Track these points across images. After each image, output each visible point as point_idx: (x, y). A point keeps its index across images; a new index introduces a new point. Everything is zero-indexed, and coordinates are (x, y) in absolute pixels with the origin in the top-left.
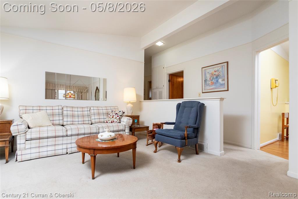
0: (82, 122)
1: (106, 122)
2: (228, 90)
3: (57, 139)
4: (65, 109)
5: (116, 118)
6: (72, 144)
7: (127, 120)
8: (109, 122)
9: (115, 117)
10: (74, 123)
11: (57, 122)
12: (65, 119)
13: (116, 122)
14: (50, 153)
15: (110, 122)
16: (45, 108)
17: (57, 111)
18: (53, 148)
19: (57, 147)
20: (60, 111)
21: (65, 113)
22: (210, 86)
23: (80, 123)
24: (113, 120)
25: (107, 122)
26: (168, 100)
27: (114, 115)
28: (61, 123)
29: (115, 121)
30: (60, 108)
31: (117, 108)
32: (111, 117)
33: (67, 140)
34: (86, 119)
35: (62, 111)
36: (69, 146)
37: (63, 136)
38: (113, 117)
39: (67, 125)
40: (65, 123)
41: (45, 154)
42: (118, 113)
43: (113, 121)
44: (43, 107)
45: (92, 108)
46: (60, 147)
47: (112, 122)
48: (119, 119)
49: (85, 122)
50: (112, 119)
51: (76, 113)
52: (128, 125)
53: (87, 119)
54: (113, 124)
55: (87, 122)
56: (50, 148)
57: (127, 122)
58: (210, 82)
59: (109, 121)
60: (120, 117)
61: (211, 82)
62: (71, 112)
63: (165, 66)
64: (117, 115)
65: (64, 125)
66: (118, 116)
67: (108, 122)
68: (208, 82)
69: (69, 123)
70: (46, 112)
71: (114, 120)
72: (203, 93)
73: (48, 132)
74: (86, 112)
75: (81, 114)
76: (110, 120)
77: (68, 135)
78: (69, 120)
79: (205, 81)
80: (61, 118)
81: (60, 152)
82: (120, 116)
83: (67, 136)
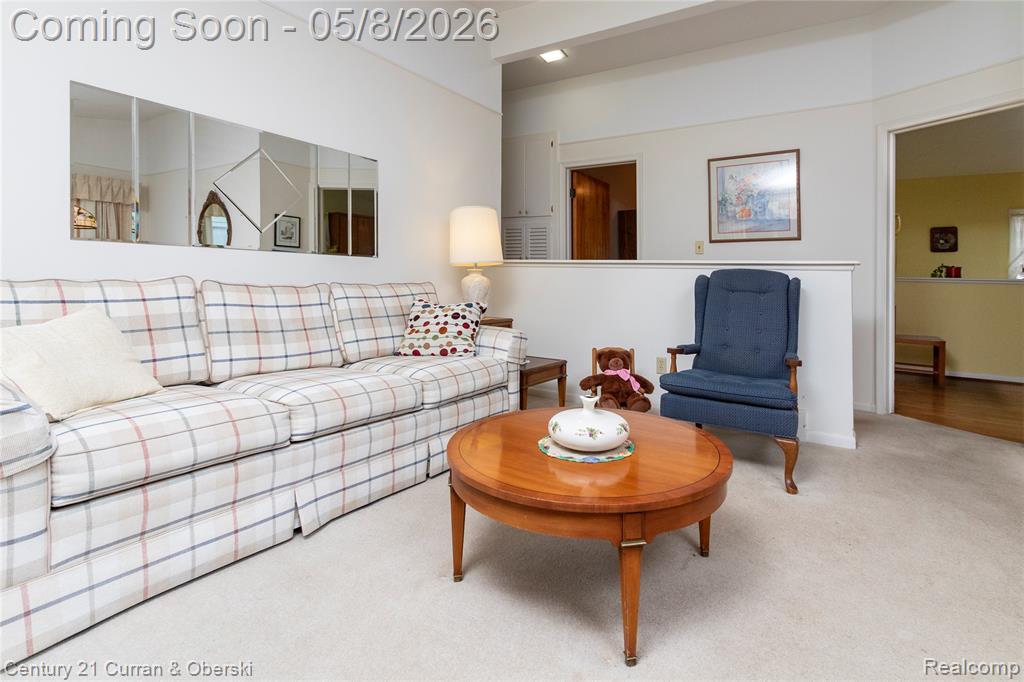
0: (305, 361)
1: (410, 352)
2: (799, 238)
3: (243, 465)
4: (212, 296)
5: (460, 333)
6: (319, 481)
7: (514, 343)
8: (430, 351)
9: (452, 329)
10: (266, 365)
11: (178, 369)
12: (220, 351)
13: (466, 351)
14: (207, 557)
15: (437, 351)
16: (94, 293)
17: (171, 307)
18: (224, 522)
19: (247, 514)
20: (188, 307)
21: (215, 315)
22: (737, 221)
23: (293, 362)
24: (449, 344)
25: (416, 353)
26: (568, 261)
27: (446, 323)
28: (199, 374)
29: (460, 349)
30: (186, 289)
31: (429, 289)
32: (434, 329)
33: (295, 463)
34: (321, 342)
35: (193, 310)
36: (305, 493)
37: (272, 449)
38: (443, 331)
39: (231, 378)
40: (219, 371)
41: (180, 568)
42: (463, 310)
43: (449, 349)
44: (78, 283)
45: (338, 292)
46: (262, 508)
47: (444, 353)
48: (472, 337)
49: (316, 359)
50: (443, 340)
51: (271, 315)
52: (517, 361)
53: (324, 344)
54: (451, 361)
55: (325, 358)
56: (205, 529)
57: (513, 349)
58: (738, 209)
59: (427, 346)
60: (474, 330)
61: (742, 211)
62: (248, 313)
63: (558, 141)
64: (460, 321)
65: (215, 379)
66: (466, 326)
67: (422, 351)
68: (730, 208)
69: (239, 368)
70: (108, 313)
71: (454, 341)
72: (711, 241)
73: (192, 436)
74: (316, 312)
75: (294, 320)
76: (432, 342)
77: (295, 439)
78: (239, 351)
79: (719, 203)
80: (196, 346)
81: (262, 536)
82: (472, 326)
83: (292, 443)
